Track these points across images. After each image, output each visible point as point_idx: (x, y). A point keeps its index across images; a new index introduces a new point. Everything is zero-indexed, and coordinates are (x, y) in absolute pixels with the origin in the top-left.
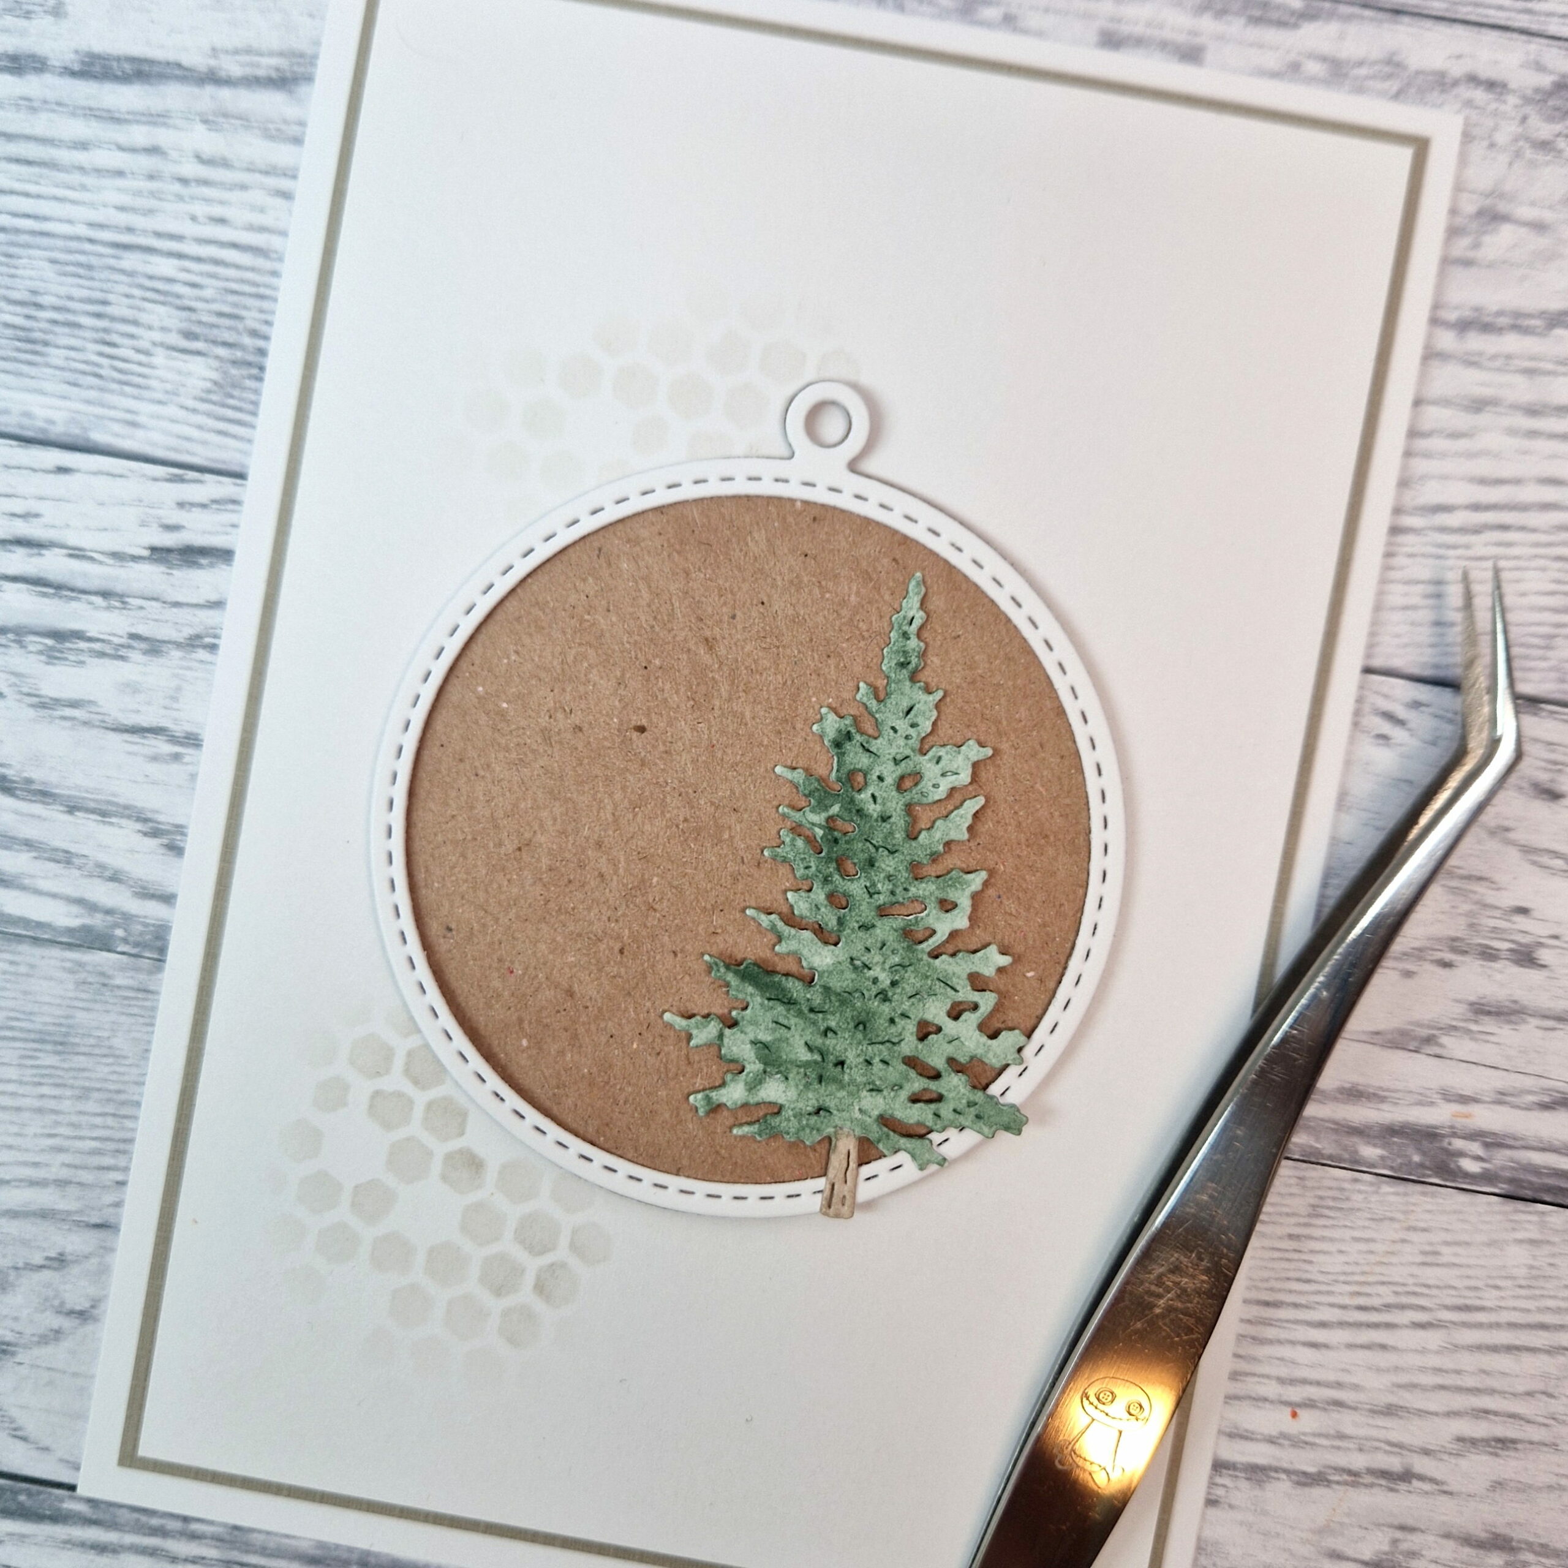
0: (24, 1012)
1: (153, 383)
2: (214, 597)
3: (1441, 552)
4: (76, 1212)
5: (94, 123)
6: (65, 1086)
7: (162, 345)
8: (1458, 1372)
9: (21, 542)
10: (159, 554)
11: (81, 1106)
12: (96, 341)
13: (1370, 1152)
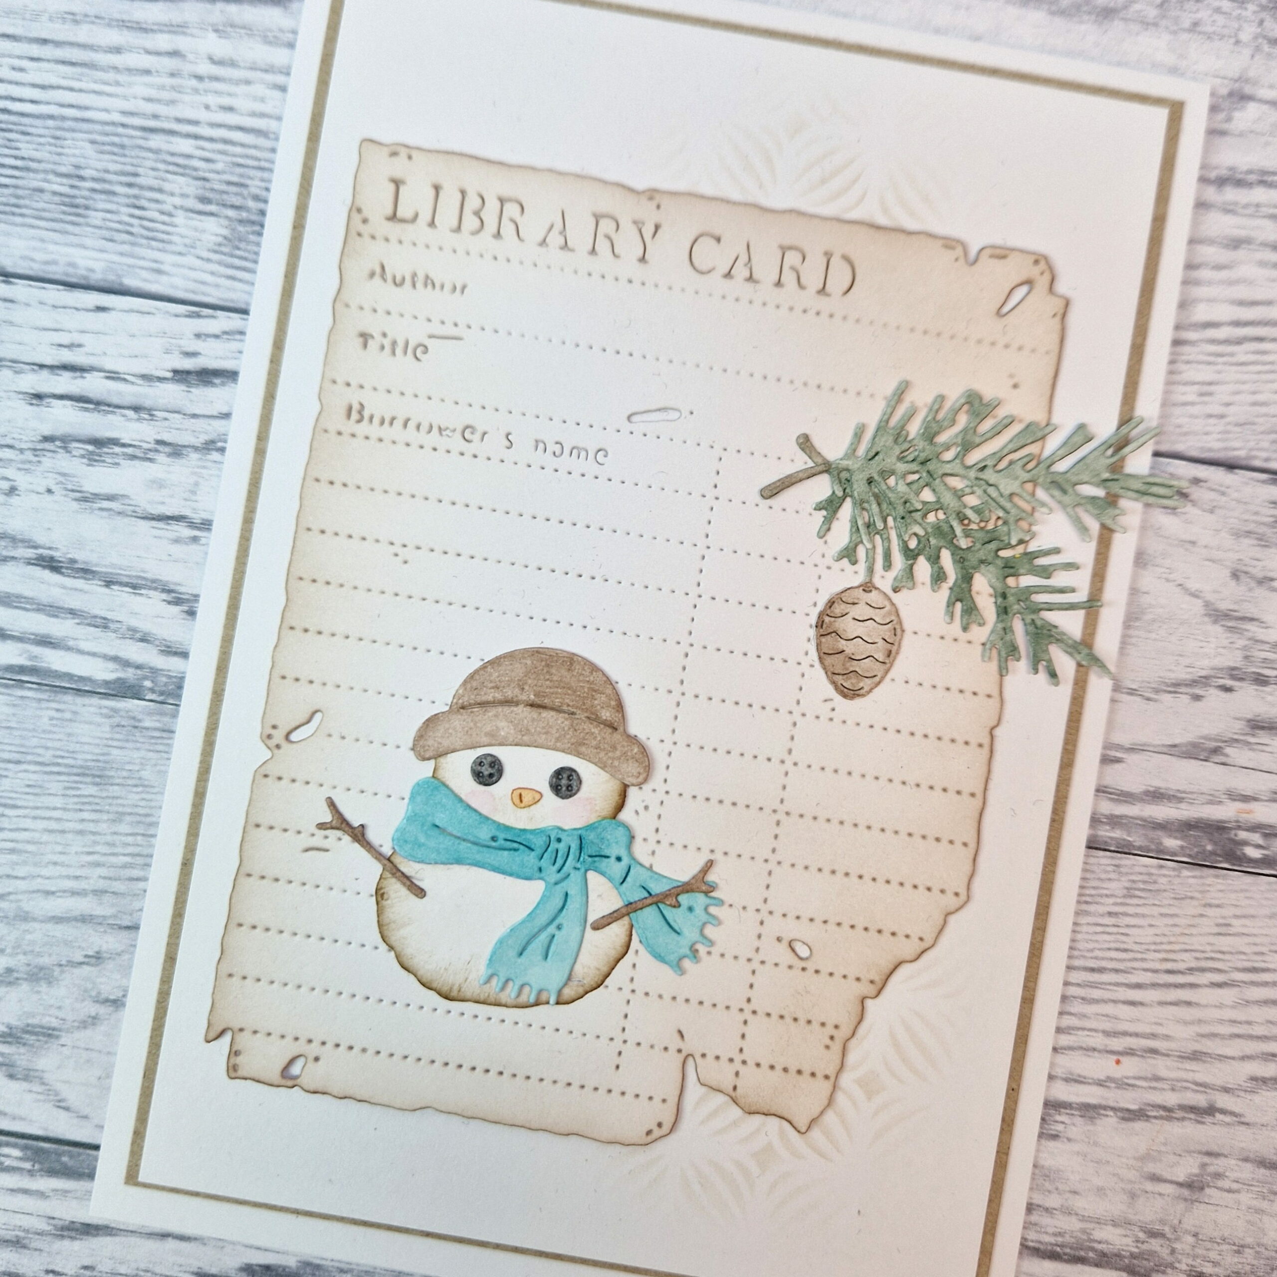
0: (68, 751)
1: (175, 238)
2: (225, 410)
3: (1211, 359)
4: (111, 917)
5: (125, 32)
6: (101, 811)
7: (182, 208)
8: (1249, 1023)
9: (66, 367)
10: (180, 376)
11: (114, 828)
12: (128, 206)
13: (1172, 843)
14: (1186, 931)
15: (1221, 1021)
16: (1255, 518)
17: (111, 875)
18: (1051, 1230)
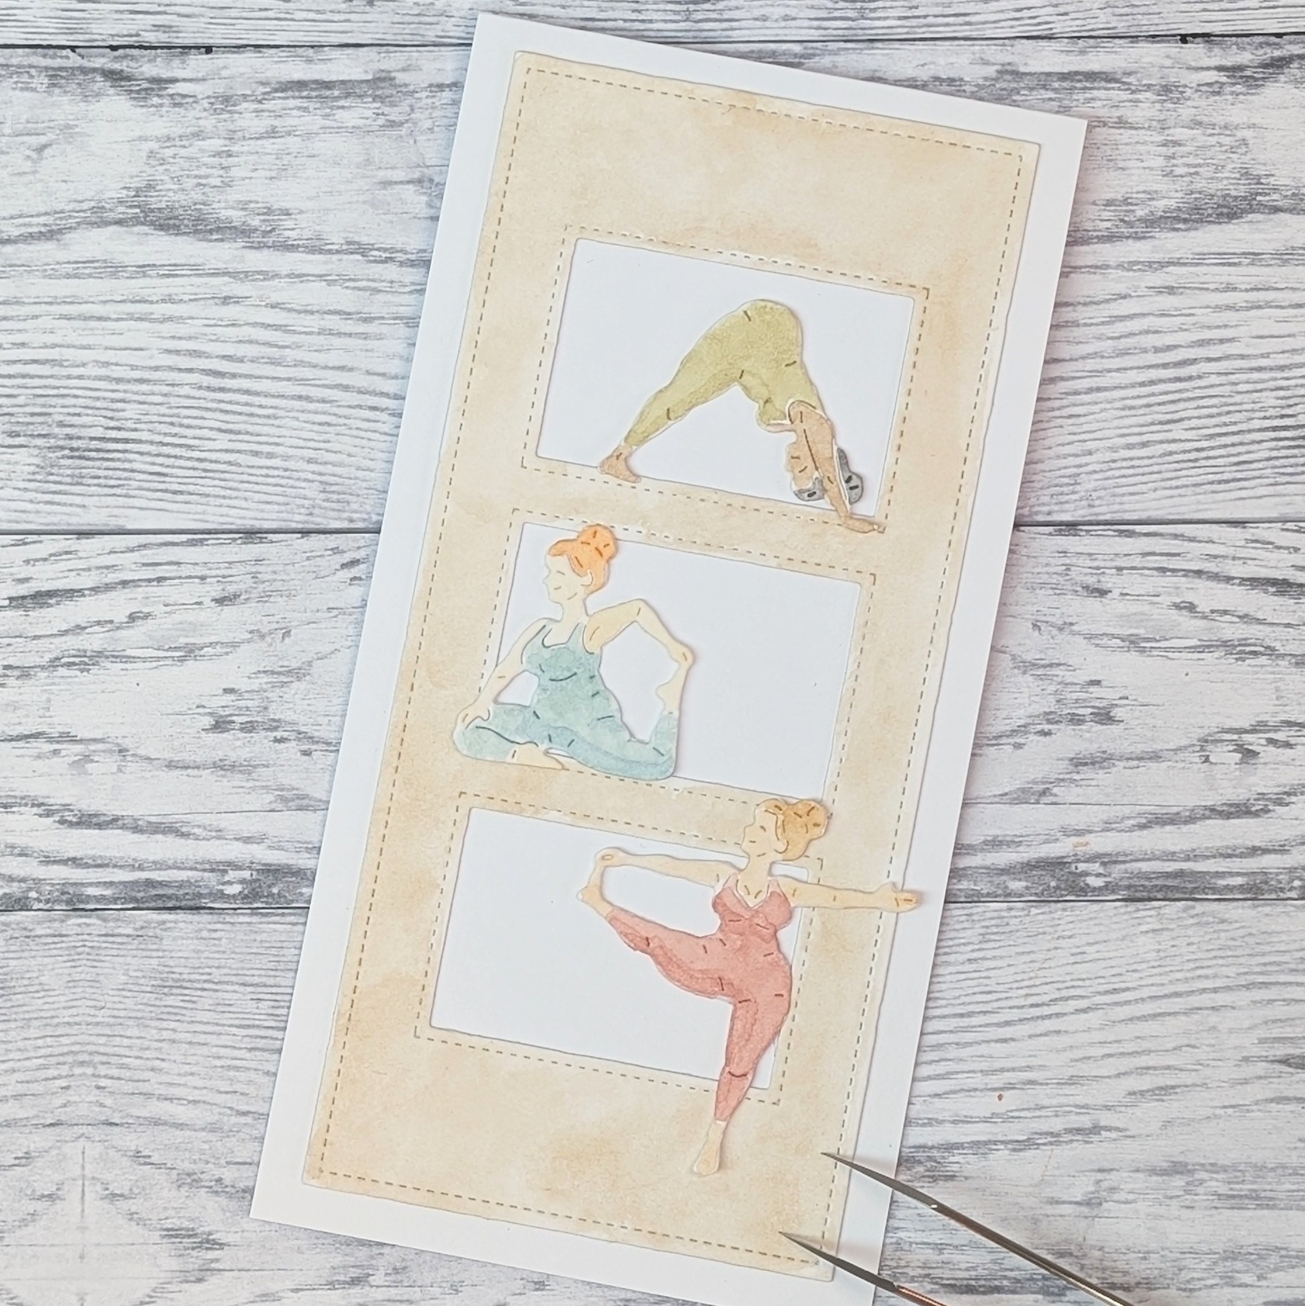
4: (33, 1117)
8: (1118, 1041)
10: (17, 602)
11: (24, 1034)
13: (1017, 885)
14: (1044, 966)
15: (1091, 1044)
16: (1045, 569)
17: (28, 1078)
18: (963, 1266)
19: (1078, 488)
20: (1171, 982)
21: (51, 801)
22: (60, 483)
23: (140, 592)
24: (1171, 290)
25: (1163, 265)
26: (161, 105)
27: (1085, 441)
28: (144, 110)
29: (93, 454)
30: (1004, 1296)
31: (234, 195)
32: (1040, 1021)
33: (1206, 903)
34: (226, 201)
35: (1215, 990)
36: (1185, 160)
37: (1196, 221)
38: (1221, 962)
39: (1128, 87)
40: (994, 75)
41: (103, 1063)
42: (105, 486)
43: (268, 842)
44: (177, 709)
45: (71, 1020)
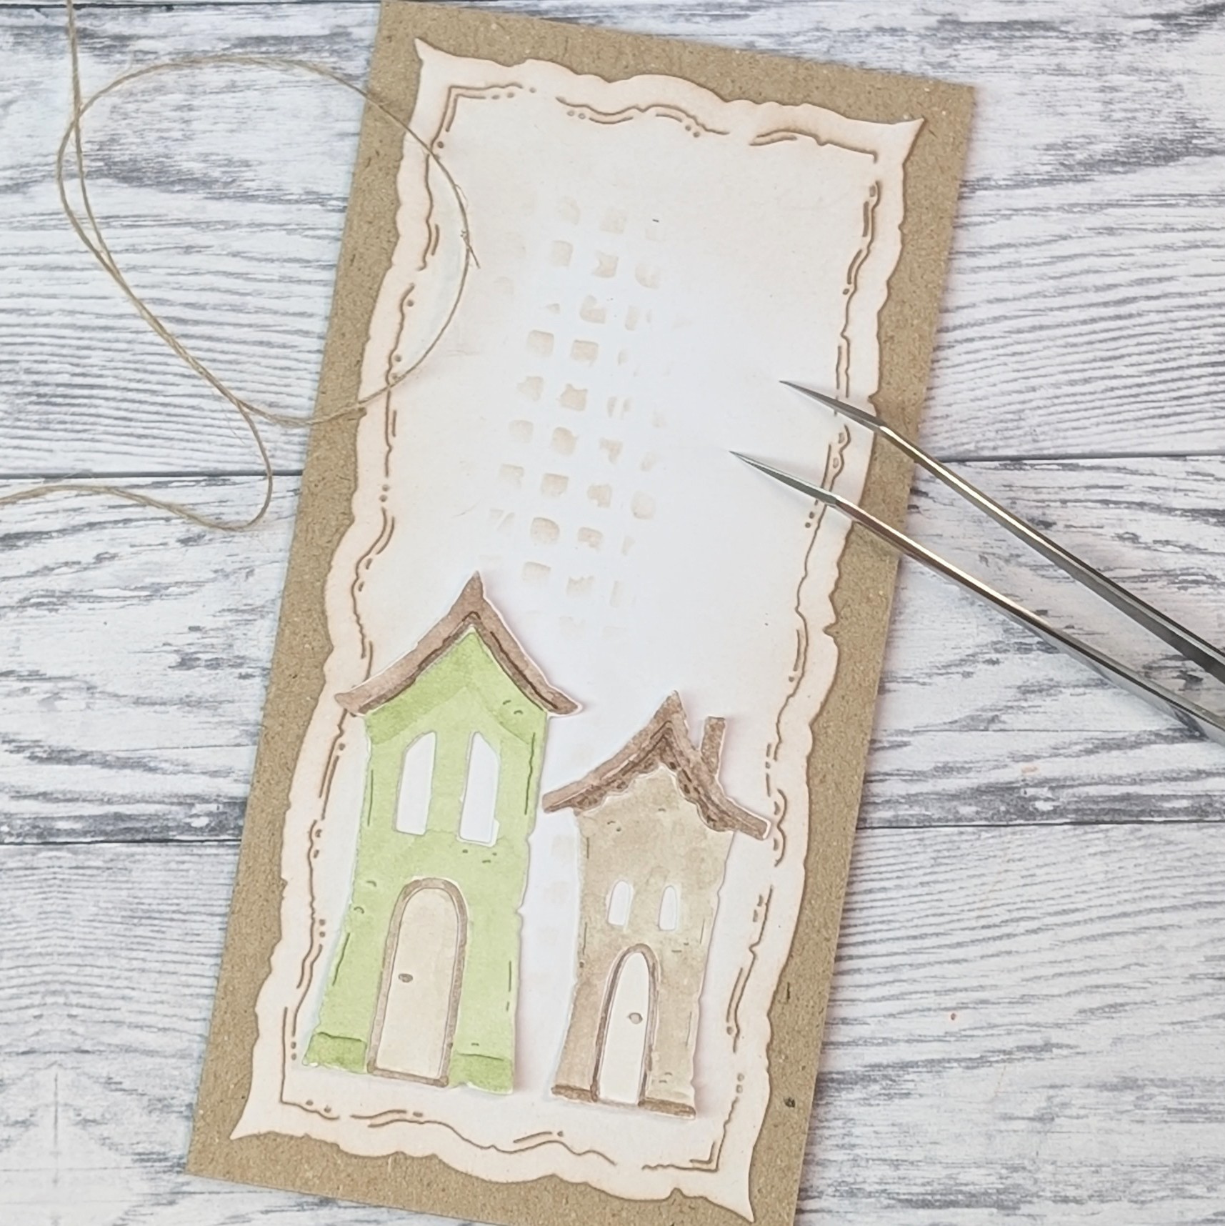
19: (1022, 423)
20: (1119, 903)
21: (21, 738)
22: (28, 428)
23: (107, 533)
24: (1110, 231)
25: (1102, 206)
26: (123, 62)
27: (1027, 378)
28: (108, 66)
29: (59, 400)
30: (959, 1210)
31: (195, 148)
32: (991, 942)
33: (1152, 826)
34: (188, 153)
35: (1162, 910)
36: (1122, 105)
37: (1134, 164)
38: (1167, 882)
39: (1066, 35)
40: (935, 25)
41: (75, 993)
42: (73, 431)
43: (234, 776)
44: (144, 647)
45: (43, 951)
